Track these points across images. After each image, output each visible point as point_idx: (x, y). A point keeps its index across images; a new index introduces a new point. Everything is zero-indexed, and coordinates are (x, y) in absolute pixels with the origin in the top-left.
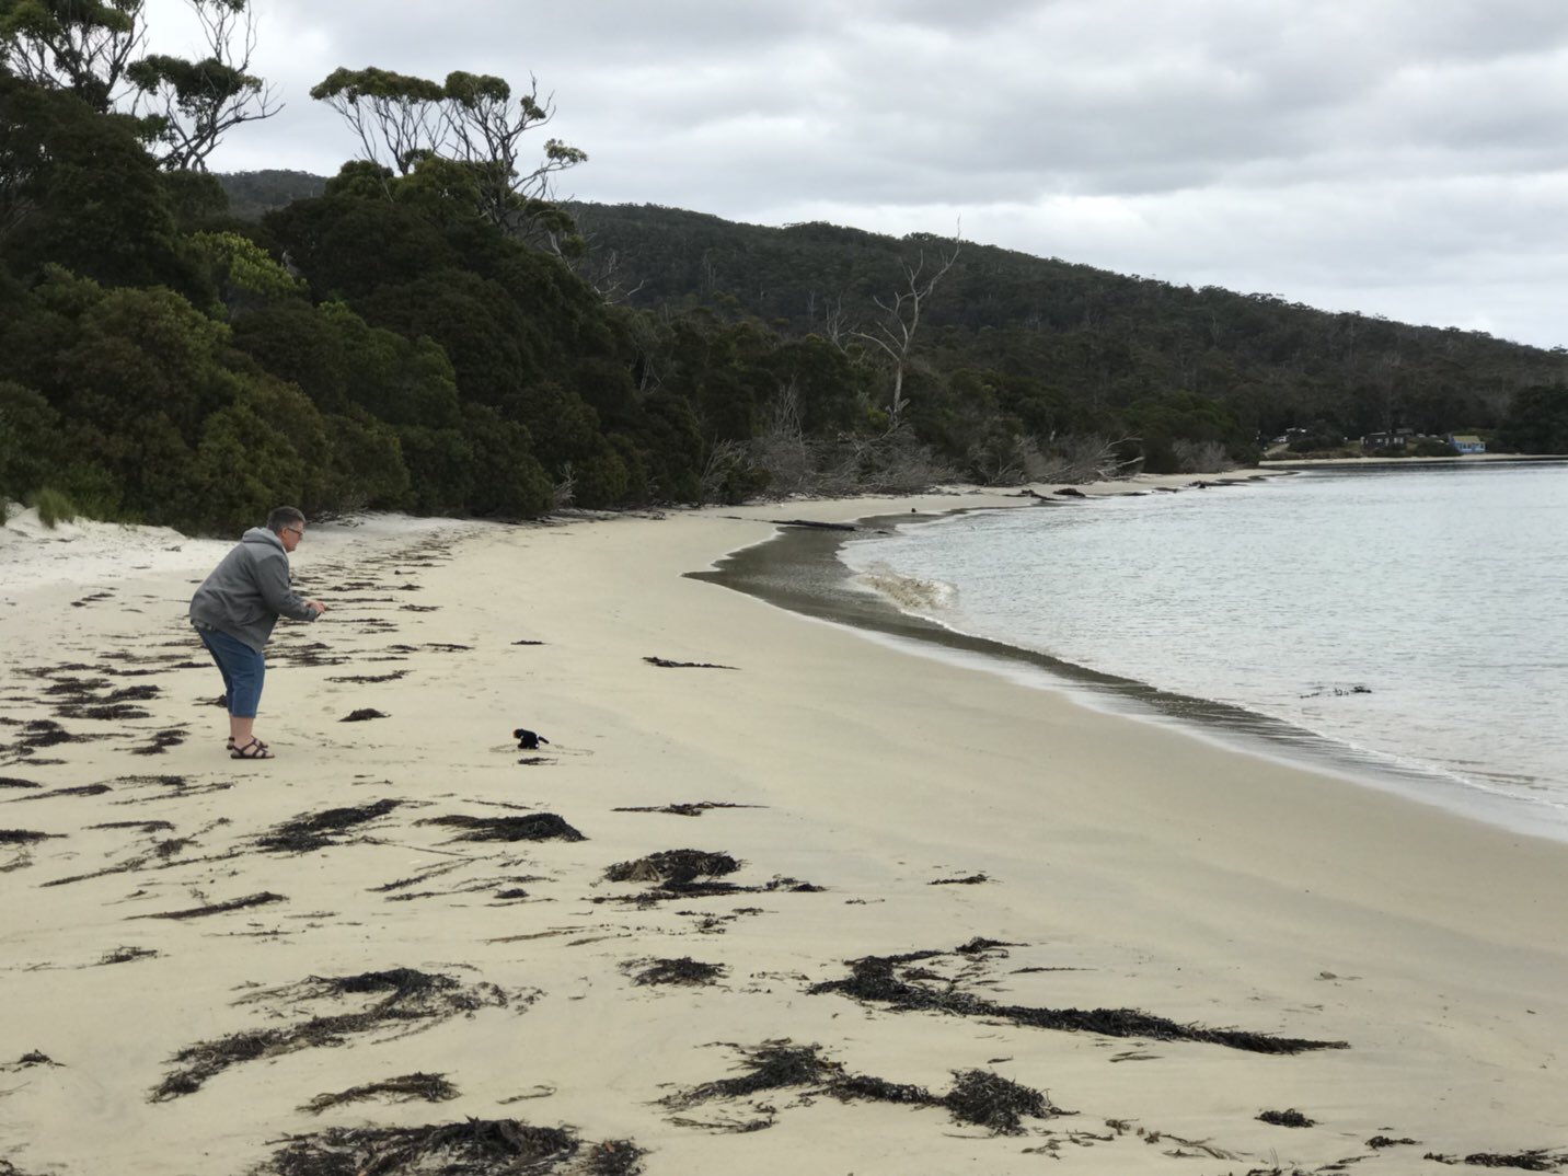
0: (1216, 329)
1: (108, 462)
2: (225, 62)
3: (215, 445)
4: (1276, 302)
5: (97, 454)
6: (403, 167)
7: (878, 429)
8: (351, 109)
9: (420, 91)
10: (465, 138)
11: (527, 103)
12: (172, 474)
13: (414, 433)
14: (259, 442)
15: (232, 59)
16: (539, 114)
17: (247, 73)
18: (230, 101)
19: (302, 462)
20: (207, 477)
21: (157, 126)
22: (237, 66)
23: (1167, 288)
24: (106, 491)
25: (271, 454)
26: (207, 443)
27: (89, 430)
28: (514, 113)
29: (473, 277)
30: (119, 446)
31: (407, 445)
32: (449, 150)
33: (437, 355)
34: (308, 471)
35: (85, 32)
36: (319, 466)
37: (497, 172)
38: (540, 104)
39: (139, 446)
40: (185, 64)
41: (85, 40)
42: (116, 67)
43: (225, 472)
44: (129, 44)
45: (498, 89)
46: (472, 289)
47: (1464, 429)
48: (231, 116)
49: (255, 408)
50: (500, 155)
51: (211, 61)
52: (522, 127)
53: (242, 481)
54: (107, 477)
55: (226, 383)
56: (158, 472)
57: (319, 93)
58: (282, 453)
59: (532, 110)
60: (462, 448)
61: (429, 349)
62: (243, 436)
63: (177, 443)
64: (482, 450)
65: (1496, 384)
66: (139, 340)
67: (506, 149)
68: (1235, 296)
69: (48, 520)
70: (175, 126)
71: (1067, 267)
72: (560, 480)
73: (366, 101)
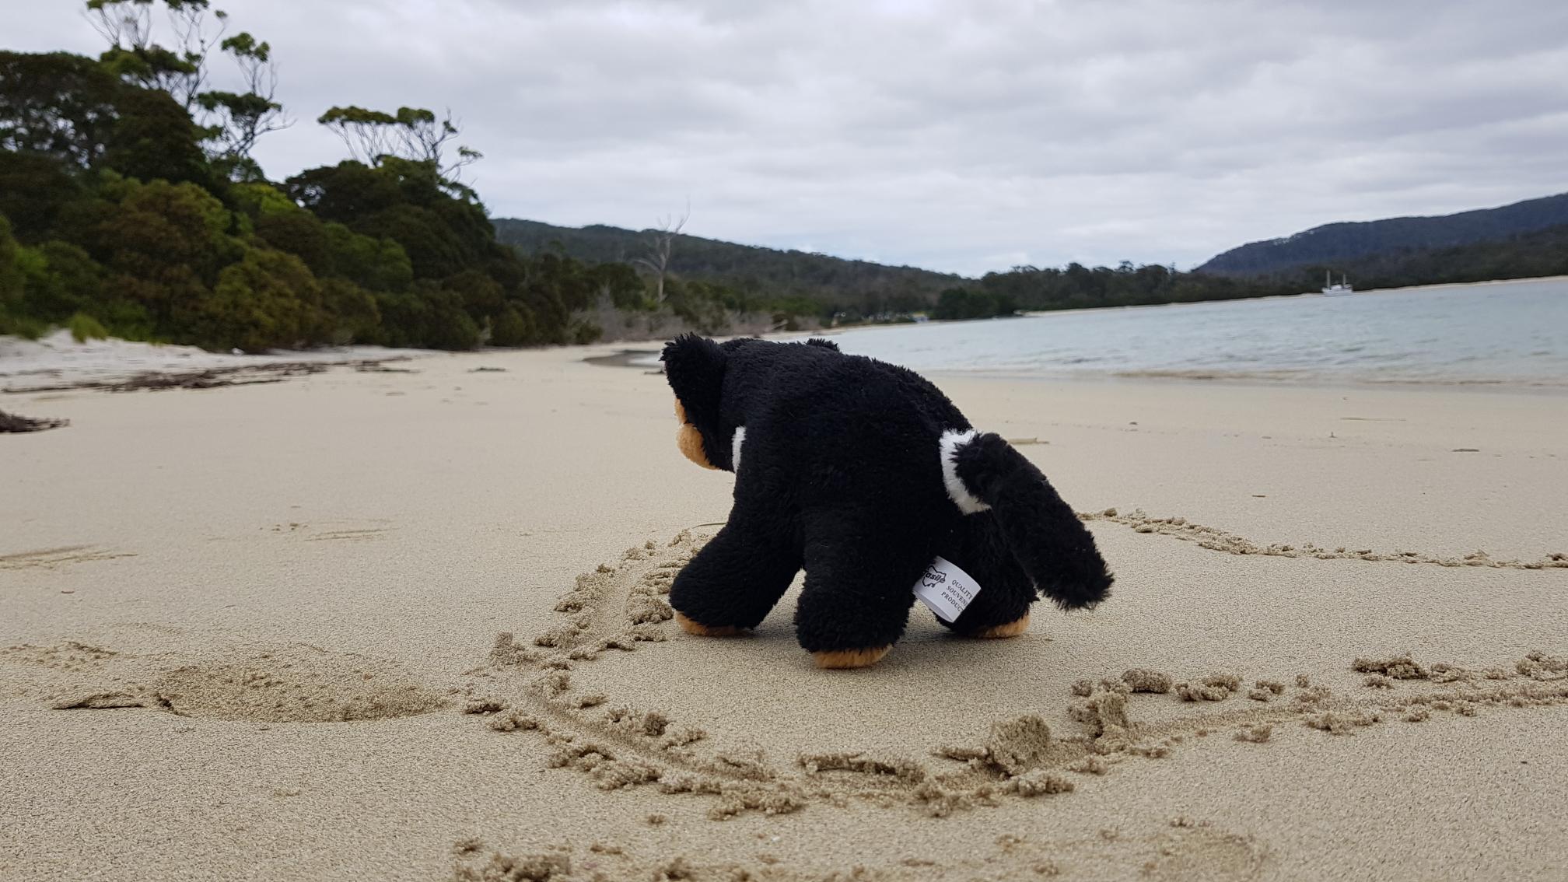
0: (796, 269)
1: (142, 301)
2: (259, 94)
3: (227, 288)
4: (822, 256)
5: (133, 295)
6: (375, 164)
7: (652, 309)
8: (341, 130)
9: (380, 118)
10: (410, 144)
11: (446, 124)
12: (195, 309)
13: (384, 296)
14: (264, 287)
15: (263, 93)
16: (453, 130)
17: (273, 101)
18: (263, 117)
19: (298, 302)
20: (220, 309)
21: (215, 132)
22: (266, 96)
23: (771, 251)
24: (141, 321)
25: (272, 295)
26: (222, 287)
27: (127, 278)
28: (438, 129)
29: (419, 209)
30: (150, 289)
31: (380, 303)
32: (402, 153)
33: (398, 250)
34: (302, 307)
35: (169, 77)
36: (311, 304)
37: (430, 166)
38: (453, 124)
39: (168, 289)
40: (234, 96)
41: (168, 83)
42: (190, 99)
43: (236, 306)
44: (197, 83)
45: (427, 116)
46: (418, 215)
47: (918, 310)
48: (264, 126)
49: (261, 265)
50: (432, 156)
51: (250, 94)
52: (443, 138)
53: (249, 312)
54: (141, 311)
55: (237, 247)
56: (184, 307)
57: (322, 121)
58: (281, 295)
59: (449, 128)
60: (418, 305)
61: (392, 246)
62: (251, 283)
63: (197, 286)
64: (431, 307)
65: (928, 290)
66: (165, 213)
67: (435, 152)
68: (803, 254)
69: (79, 337)
70: (227, 132)
71: (721, 243)
72: (482, 327)
73: (350, 125)
